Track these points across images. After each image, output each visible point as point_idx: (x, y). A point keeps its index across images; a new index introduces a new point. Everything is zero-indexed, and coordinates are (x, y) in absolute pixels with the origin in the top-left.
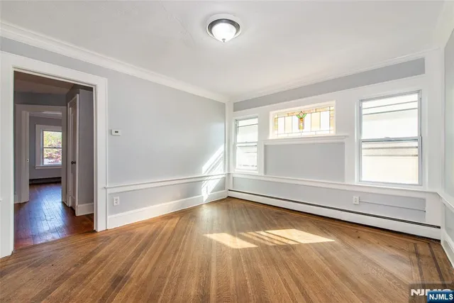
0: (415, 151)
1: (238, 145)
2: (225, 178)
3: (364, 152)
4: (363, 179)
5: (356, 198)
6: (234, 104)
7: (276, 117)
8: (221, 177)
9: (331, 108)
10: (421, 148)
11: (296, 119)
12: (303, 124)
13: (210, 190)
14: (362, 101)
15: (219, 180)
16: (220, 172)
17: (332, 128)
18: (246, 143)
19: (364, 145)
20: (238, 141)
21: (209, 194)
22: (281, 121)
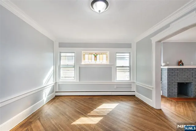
0: (129, 70)
1: (61, 66)
2: (54, 85)
3: (117, 70)
4: (117, 80)
5: (115, 86)
6: (59, 43)
7: (84, 54)
8: (52, 85)
9: (107, 54)
10: (130, 69)
11: (93, 56)
12: (96, 59)
13: (47, 94)
14: (117, 53)
15: (51, 87)
16: (51, 83)
17: (107, 61)
18: (67, 65)
19: (117, 68)
20: (61, 64)
21: (47, 97)
22: (86, 56)
